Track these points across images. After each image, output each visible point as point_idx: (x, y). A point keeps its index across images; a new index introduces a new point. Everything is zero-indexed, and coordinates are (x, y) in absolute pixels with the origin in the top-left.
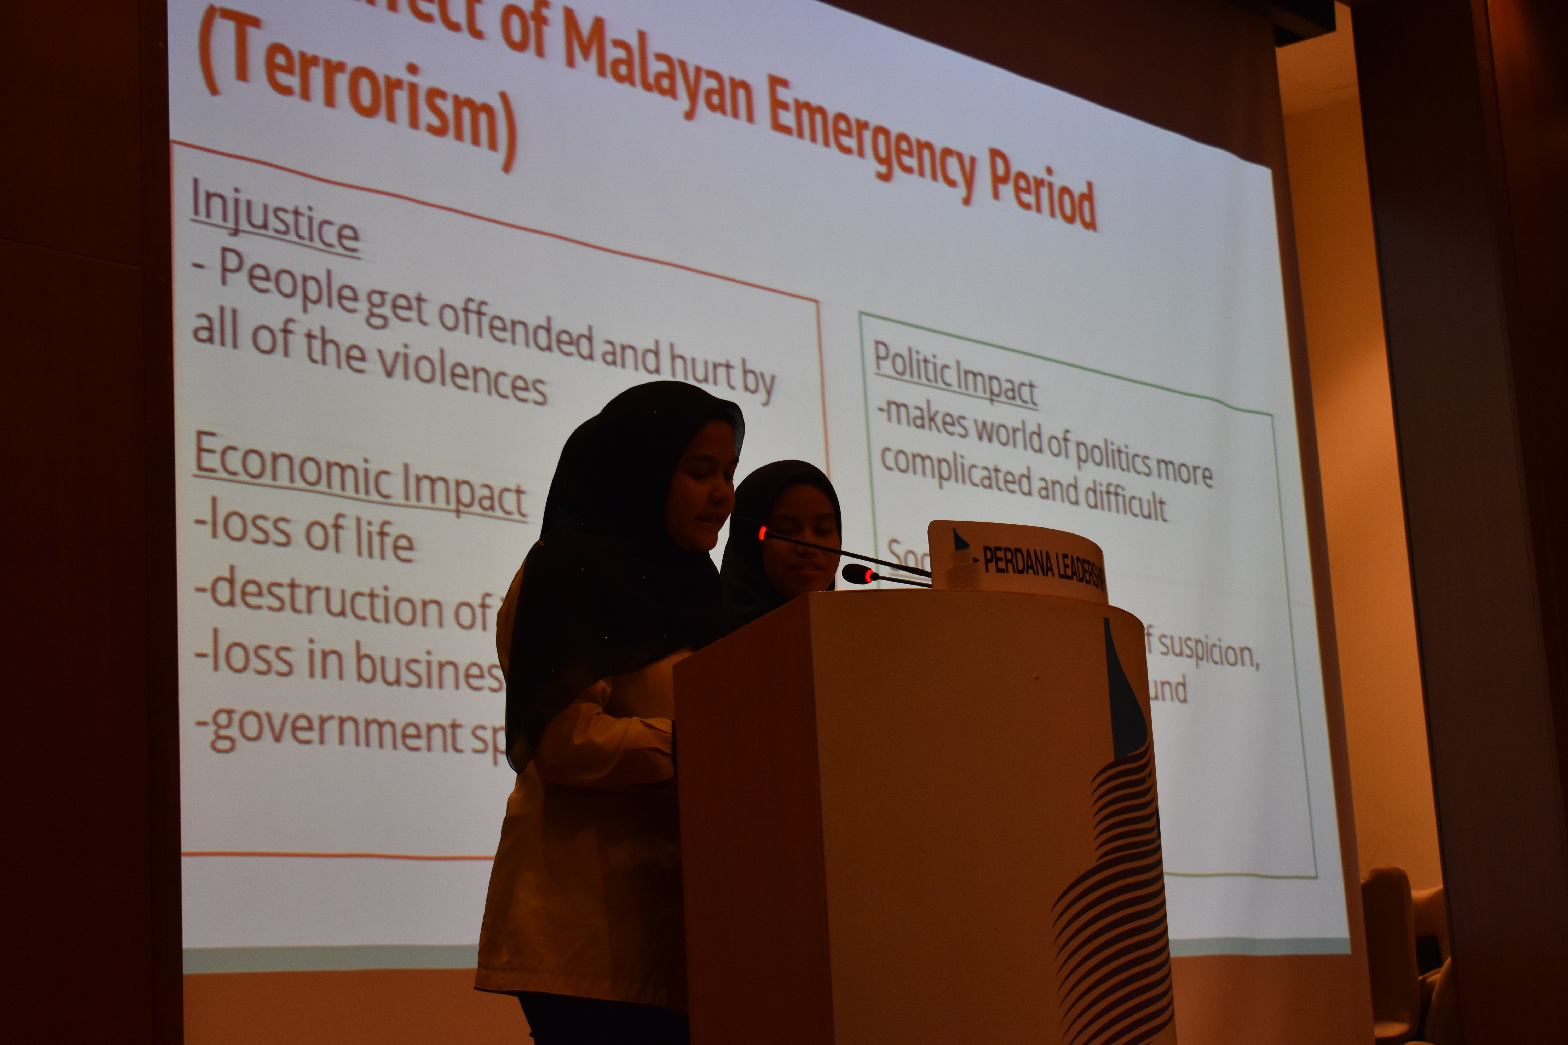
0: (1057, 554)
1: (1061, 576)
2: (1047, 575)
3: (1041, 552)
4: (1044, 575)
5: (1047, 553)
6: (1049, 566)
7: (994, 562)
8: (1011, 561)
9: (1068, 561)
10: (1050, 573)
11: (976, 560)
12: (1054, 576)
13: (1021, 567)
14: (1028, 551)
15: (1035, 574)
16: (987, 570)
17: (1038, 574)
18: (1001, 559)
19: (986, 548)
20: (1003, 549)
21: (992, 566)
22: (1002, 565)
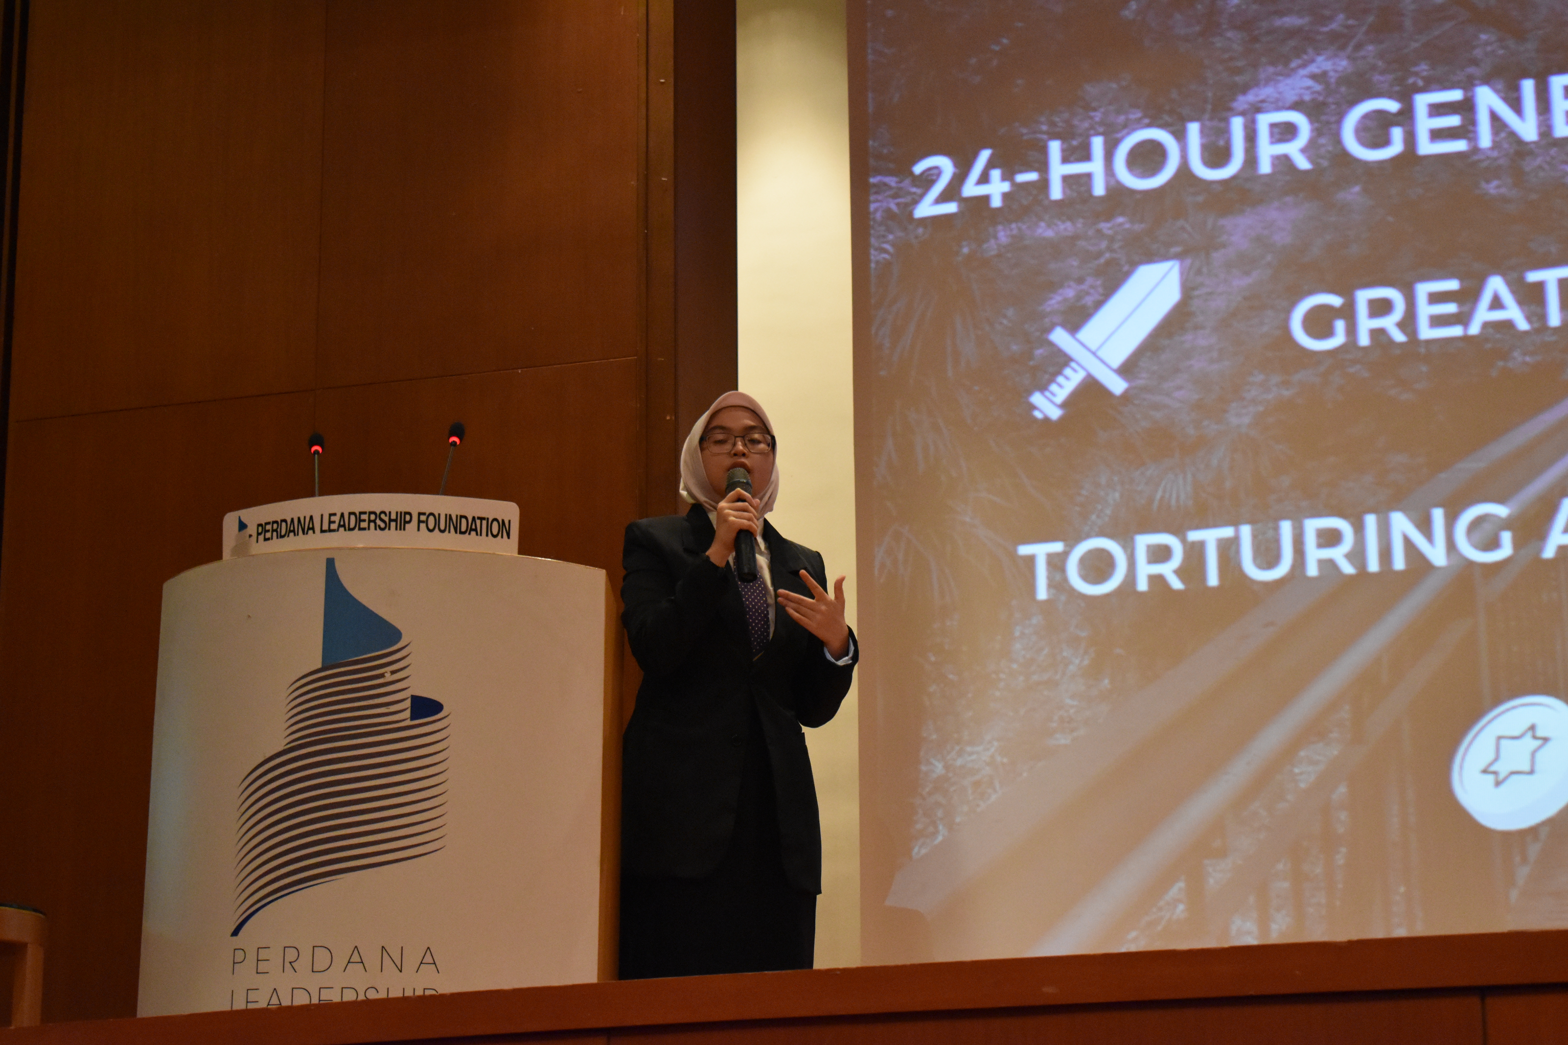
0: (322, 515)
1: (322, 531)
2: (307, 533)
3: (305, 517)
4: (304, 533)
5: (311, 517)
6: (311, 526)
7: (263, 534)
8: (276, 531)
9: (336, 519)
10: (311, 532)
11: (250, 536)
12: (314, 532)
13: (283, 533)
14: (292, 520)
15: (295, 535)
16: (257, 542)
17: (298, 534)
18: (268, 531)
19: (259, 525)
20: (271, 523)
21: (261, 537)
22: (268, 535)
